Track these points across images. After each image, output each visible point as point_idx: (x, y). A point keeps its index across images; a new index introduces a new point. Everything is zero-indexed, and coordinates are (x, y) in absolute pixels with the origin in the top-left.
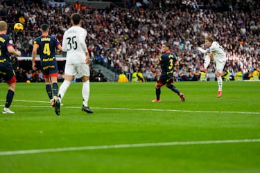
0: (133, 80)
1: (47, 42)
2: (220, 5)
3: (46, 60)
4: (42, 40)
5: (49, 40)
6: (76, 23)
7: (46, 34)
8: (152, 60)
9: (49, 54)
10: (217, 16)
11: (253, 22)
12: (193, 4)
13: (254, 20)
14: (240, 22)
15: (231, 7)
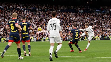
0: (2, 41)
1: (25, 25)
2: (33, 9)
3: (24, 34)
4: (23, 24)
5: (26, 24)
6: (54, 16)
7: (24, 21)
8: (8, 32)
9: (26, 31)
10: (33, 13)
11: (47, 16)
12: (22, 8)
13: (48, 15)
14: (42, 16)
15: (37, 9)
